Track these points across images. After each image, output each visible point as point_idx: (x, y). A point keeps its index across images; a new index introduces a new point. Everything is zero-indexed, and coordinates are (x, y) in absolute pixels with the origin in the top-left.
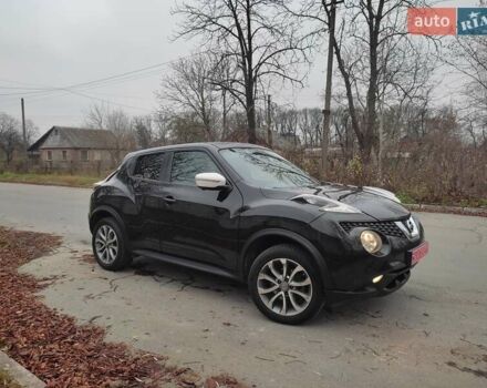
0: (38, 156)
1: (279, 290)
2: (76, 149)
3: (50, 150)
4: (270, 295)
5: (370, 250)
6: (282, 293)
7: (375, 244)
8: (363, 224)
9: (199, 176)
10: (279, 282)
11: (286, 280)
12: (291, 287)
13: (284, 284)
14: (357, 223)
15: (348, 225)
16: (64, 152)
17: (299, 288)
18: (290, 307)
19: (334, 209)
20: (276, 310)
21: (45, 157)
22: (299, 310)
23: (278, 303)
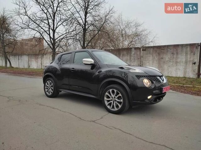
1: (111, 100)
4: (108, 101)
5: (147, 86)
6: (112, 102)
7: (149, 84)
8: (144, 76)
9: (84, 59)
10: (112, 97)
11: (115, 97)
12: (116, 101)
13: (114, 99)
14: (142, 76)
15: (139, 76)
17: (118, 102)
18: (113, 107)
19: (134, 71)
20: (109, 107)
22: (116, 109)
23: (110, 104)
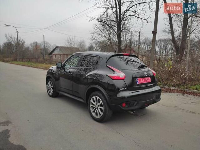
0: (52, 57)
2: (64, 54)
3: (55, 54)
16: (60, 56)
21: (54, 57)
